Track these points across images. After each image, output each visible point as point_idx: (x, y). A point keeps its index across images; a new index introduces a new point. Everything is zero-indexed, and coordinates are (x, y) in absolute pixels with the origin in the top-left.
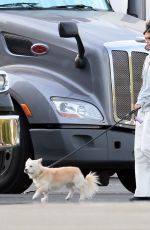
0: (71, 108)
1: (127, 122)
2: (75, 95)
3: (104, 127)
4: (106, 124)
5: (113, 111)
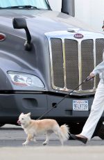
0: (22, 79)
1: (61, 89)
2: (24, 70)
3: (45, 93)
4: (47, 90)
5: (51, 81)
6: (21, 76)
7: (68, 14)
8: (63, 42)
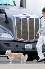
0: (3, 35)
1: (20, 39)
6: (3, 34)
7: (23, 7)
8: (21, 19)
